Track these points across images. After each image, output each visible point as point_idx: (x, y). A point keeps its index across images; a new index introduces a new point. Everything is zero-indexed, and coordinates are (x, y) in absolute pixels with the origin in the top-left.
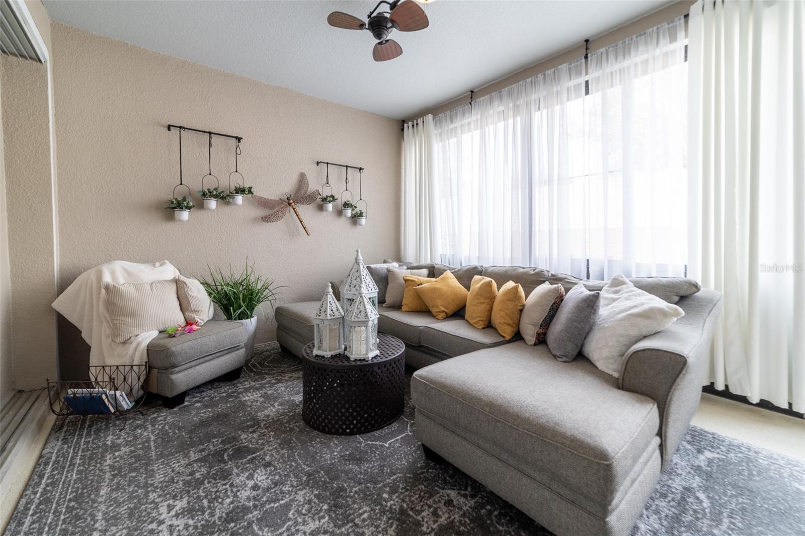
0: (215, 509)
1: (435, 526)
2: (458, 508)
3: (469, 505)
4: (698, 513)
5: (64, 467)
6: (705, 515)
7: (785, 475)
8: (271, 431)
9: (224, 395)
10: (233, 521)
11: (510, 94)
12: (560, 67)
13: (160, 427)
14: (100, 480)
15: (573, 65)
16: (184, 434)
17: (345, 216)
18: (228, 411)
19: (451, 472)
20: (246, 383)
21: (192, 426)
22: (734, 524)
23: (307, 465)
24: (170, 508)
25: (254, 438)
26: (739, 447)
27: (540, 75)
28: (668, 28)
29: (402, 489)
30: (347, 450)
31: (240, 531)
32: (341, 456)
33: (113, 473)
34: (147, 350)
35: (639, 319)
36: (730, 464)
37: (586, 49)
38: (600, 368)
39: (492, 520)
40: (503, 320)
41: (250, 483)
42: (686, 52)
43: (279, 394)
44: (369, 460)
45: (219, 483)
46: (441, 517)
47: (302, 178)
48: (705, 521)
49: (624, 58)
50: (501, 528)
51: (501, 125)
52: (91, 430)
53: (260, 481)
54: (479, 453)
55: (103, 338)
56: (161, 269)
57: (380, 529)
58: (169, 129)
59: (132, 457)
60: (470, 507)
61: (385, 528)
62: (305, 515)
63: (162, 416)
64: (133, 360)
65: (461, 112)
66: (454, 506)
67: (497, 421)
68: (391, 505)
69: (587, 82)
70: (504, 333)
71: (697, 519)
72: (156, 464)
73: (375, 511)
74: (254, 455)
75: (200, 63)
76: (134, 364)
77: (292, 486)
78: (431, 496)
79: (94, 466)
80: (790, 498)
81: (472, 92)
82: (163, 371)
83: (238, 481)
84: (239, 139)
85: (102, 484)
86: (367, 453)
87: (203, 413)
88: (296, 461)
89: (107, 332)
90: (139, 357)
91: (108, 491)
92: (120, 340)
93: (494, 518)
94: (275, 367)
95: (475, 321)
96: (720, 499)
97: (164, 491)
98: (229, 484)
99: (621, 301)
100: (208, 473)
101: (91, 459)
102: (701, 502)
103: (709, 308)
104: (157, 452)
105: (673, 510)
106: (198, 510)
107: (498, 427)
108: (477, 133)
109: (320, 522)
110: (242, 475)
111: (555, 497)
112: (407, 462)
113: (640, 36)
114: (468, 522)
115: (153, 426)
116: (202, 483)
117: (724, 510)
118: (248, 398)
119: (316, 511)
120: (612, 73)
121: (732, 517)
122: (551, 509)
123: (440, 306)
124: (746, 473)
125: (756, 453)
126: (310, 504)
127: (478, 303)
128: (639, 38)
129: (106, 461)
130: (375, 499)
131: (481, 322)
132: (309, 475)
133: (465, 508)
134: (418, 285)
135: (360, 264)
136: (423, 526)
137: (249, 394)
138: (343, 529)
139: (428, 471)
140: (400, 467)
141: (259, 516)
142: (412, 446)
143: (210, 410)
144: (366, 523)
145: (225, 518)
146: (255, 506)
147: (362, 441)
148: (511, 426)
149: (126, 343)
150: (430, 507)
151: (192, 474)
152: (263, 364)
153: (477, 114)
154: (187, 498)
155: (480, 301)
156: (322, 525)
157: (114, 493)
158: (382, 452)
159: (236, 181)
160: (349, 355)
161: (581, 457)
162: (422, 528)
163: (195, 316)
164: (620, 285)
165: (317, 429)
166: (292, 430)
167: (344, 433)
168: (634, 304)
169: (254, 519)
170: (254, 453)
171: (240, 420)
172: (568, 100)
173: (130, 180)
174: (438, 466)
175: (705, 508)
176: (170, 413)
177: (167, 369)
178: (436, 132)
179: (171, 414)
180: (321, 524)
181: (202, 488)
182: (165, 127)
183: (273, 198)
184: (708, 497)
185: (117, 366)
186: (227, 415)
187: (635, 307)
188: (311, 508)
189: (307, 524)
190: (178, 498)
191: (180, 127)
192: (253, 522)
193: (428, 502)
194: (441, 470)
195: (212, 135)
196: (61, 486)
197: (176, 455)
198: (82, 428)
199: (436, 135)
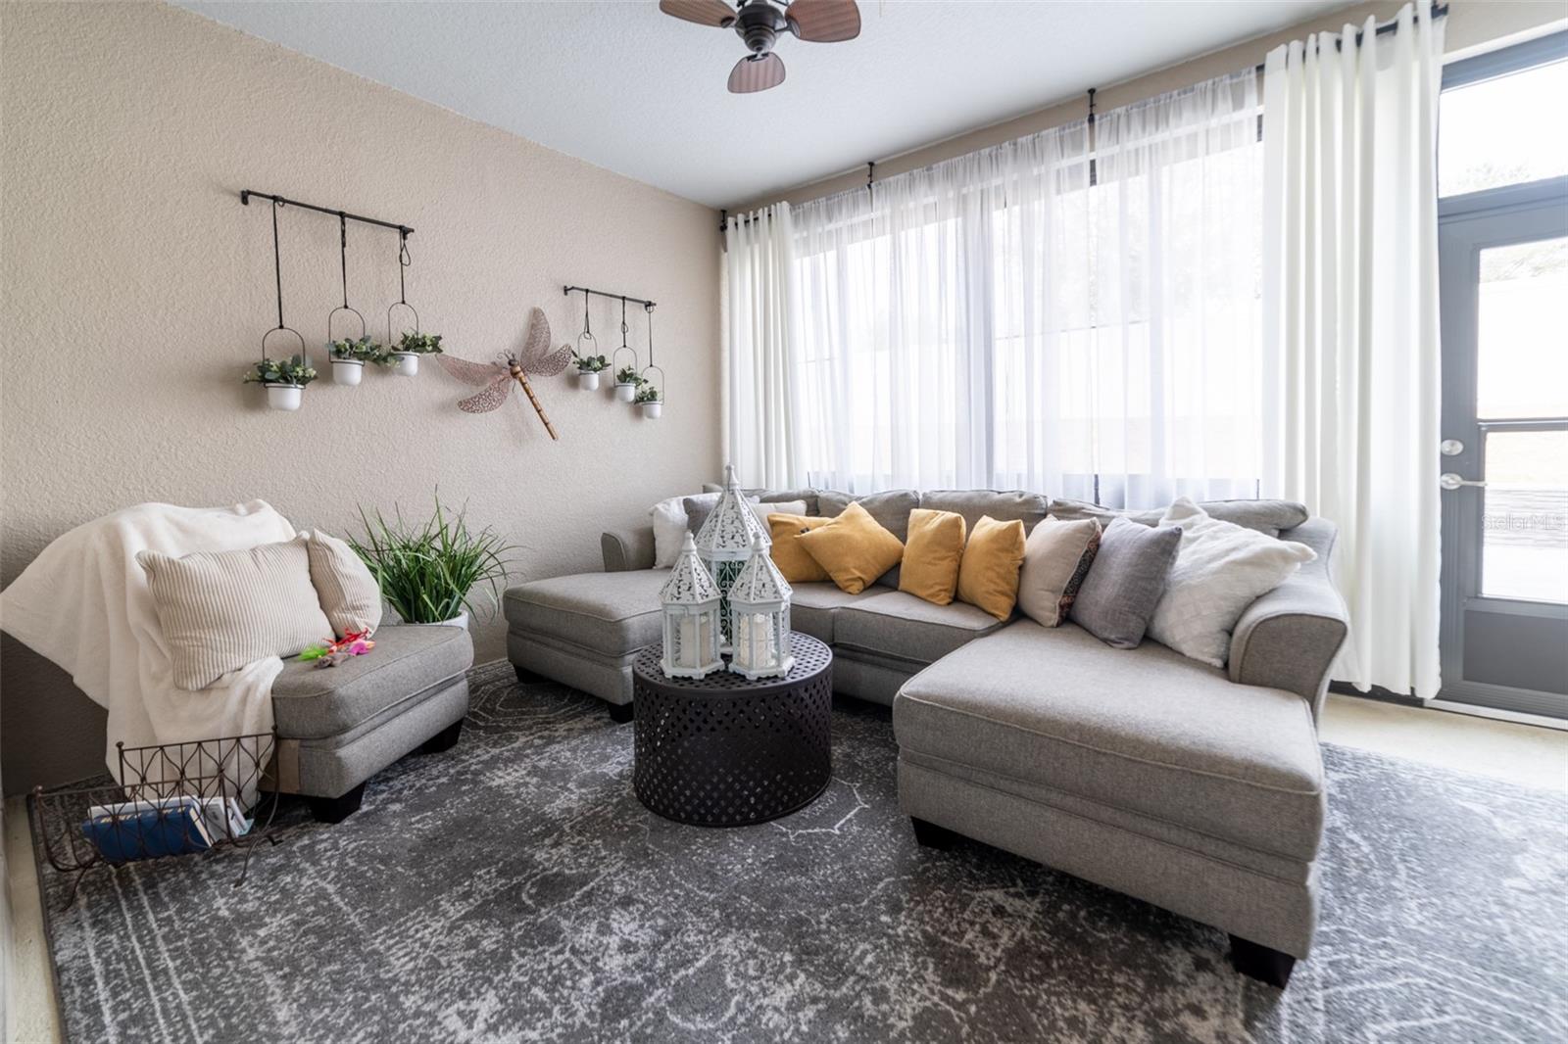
0: (568, 1002)
1: (998, 953)
2: (1019, 917)
3: (1034, 908)
4: (1362, 862)
5: (142, 982)
6: (1371, 863)
7: (1441, 790)
8: (593, 838)
9: (444, 780)
10: (623, 1017)
11: (949, 174)
12: (1044, 133)
13: (334, 863)
14: (259, 993)
15: (1067, 131)
16: (400, 869)
17: (623, 399)
18: (473, 811)
19: (974, 860)
20: (479, 752)
21: (410, 851)
22: (1412, 869)
23: (708, 890)
24: (468, 1018)
25: (567, 856)
26: (1366, 758)
27: (1007, 144)
28: (1231, 85)
29: (908, 902)
30: (768, 852)
31: (649, 1031)
32: (765, 864)
33: (280, 973)
34: (273, 699)
35: (1248, 569)
36: (1368, 786)
37: (1091, 106)
38: (1188, 654)
39: (1081, 926)
40: (992, 587)
41: (611, 941)
42: (1260, 126)
43: (564, 765)
44: (818, 864)
45: (544, 951)
46: (1000, 937)
47: (536, 319)
48: (1376, 872)
49: (1157, 129)
50: (1103, 936)
51: (931, 230)
52: (157, 894)
53: (630, 934)
54: (1051, 815)
55: (145, 683)
56: (254, 518)
57: (909, 976)
58: (245, 201)
59: (305, 933)
60: (1037, 912)
61: (916, 972)
62: (759, 978)
63: (322, 841)
64: (239, 727)
65: (850, 201)
66: (1010, 915)
67: (1099, 753)
68: (905, 932)
69: (1093, 163)
70: (997, 609)
71: (1366, 871)
72: (376, 938)
73: (882, 948)
74: (585, 889)
75: (311, 56)
76: (244, 734)
77: (701, 932)
78: (963, 908)
79: (218, 966)
80: (1460, 822)
81: (871, 164)
82: (314, 743)
83: (583, 941)
84: (404, 232)
85: (269, 999)
86: (807, 850)
87: (418, 822)
88: (681, 887)
89: (154, 668)
90: (255, 718)
91: (295, 1012)
92: (193, 684)
93: (1084, 923)
94: (523, 713)
95: (932, 591)
96: (1380, 837)
97: (431, 987)
98: (568, 948)
99: (1204, 542)
100: (509, 936)
101: (200, 952)
102: (1358, 846)
103: (1327, 547)
104: (361, 914)
105: (1327, 863)
106: (533, 1011)
107: (1102, 764)
108: (883, 243)
109: (793, 985)
110: (585, 929)
111: (1212, 864)
112: (890, 855)
113: (1185, 92)
114: (1048, 936)
115: (314, 864)
116: (508, 957)
117: (1392, 853)
118: (504, 778)
119: (776, 968)
120: (1137, 150)
121: (1406, 861)
122: (1207, 884)
123: (854, 569)
124: (1392, 795)
125: (1392, 764)
126: (756, 957)
127: (934, 558)
128: (1183, 96)
129: (243, 951)
130: (871, 928)
131: (943, 594)
132: (723, 907)
133: (1030, 915)
134: (803, 532)
135: (737, 493)
136: (979, 956)
137: (500, 774)
138: (844, 990)
139: (934, 865)
140: (882, 866)
141: (670, 997)
142: (883, 827)
143: (429, 813)
144: (879, 971)
145: (601, 1014)
146: (651, 982)
147: (786, 831)
148: (1130, 760)
149: (211, 689)
150: (972, 924)
151: (472, 943)
152: (493, 710)
153: (883, 208)
154: (494, 992)
155: (937, 555)
156: (801, 991)
157: (313, 1011)
158: (834, 845)
159: (405, 324)
160: (741, 670)
161: (1269, 790)
162: (980, 960)
163: (357, 619)
164: (1188, 516)
165: (689, 821)
166: (634, 830)
167: (746, 822)
168: (1231, 545)
169: (663, 1004)
170: (585, 884)
171: (513, 825)
172: (1059, 192)
173: (155, 316)
174: (947, 855)
175: (1368, 854)
176: (339, 831)
177: (326, 738)
178: (797, 236)
179: (342, 833)
180: (797, 987)
181: (514, 967)
182: (235, 195)
183: (478, 361)
184: (1365, 838)
185: (200, 744)
186: (477, 820)
187: (1234, 549)
188: (763, 963)
189: (773, 993)
190: (473, 995)
191: (275, 199)
192: (663, 1008)
193: (965, 916)
194: (956, 859)
195: (346, 219)
196: (161, 1021)
197: (412, 914)
198: (129, 893)
199: (796, 241)
